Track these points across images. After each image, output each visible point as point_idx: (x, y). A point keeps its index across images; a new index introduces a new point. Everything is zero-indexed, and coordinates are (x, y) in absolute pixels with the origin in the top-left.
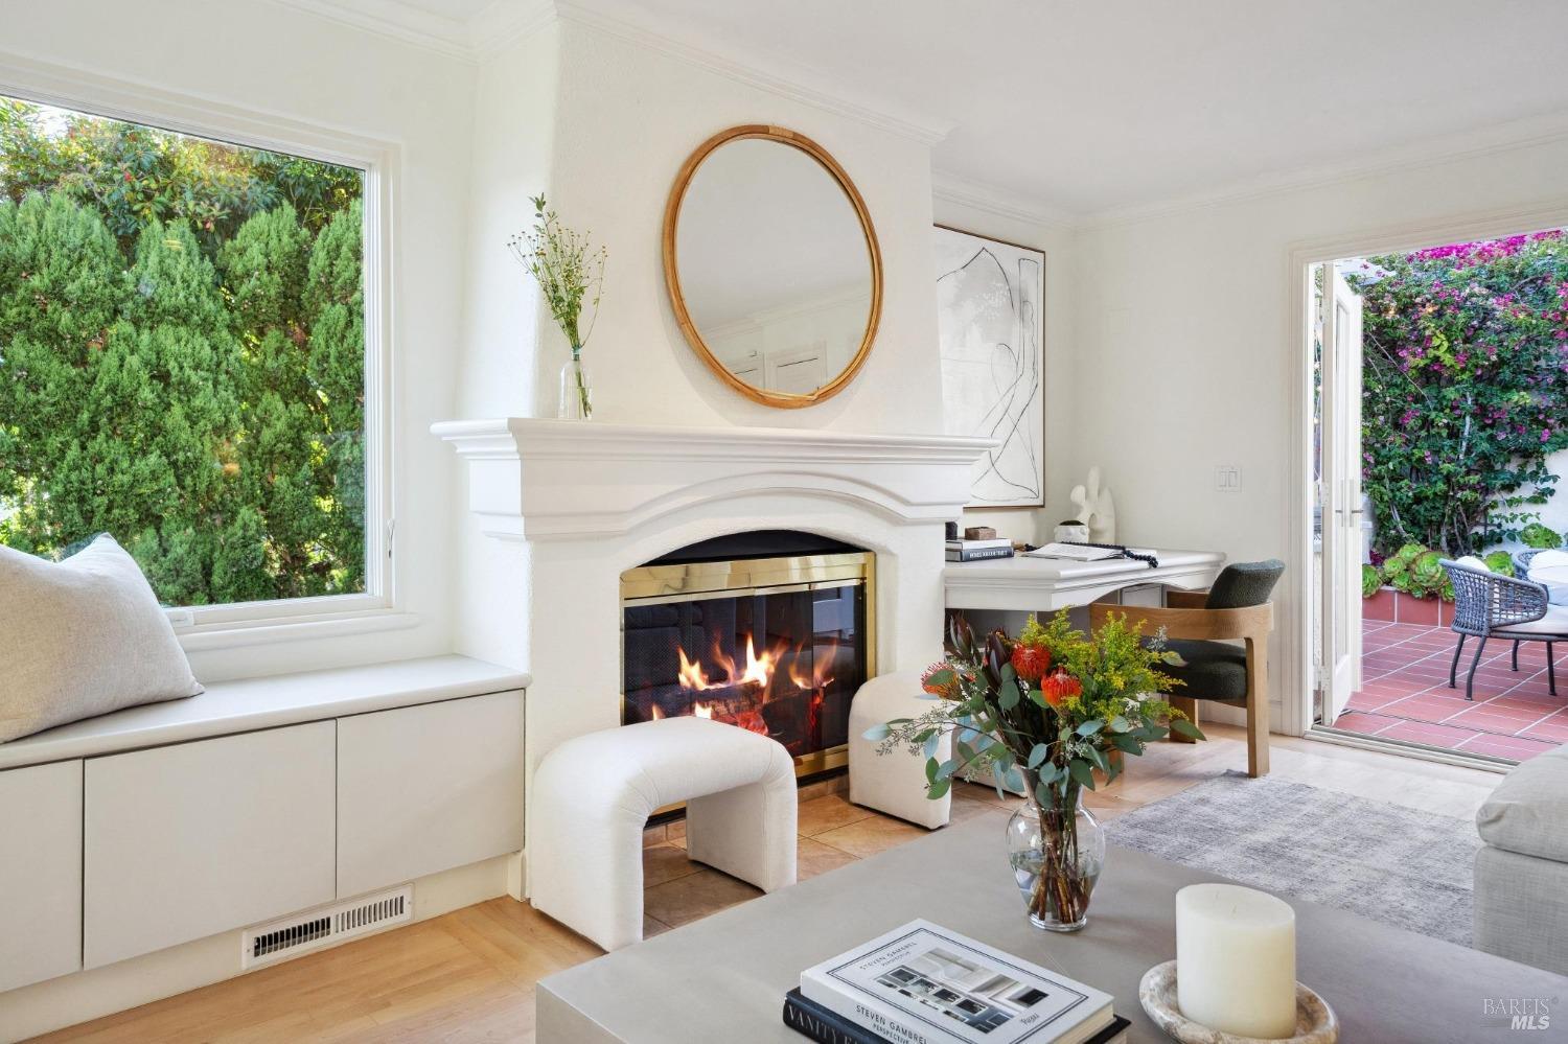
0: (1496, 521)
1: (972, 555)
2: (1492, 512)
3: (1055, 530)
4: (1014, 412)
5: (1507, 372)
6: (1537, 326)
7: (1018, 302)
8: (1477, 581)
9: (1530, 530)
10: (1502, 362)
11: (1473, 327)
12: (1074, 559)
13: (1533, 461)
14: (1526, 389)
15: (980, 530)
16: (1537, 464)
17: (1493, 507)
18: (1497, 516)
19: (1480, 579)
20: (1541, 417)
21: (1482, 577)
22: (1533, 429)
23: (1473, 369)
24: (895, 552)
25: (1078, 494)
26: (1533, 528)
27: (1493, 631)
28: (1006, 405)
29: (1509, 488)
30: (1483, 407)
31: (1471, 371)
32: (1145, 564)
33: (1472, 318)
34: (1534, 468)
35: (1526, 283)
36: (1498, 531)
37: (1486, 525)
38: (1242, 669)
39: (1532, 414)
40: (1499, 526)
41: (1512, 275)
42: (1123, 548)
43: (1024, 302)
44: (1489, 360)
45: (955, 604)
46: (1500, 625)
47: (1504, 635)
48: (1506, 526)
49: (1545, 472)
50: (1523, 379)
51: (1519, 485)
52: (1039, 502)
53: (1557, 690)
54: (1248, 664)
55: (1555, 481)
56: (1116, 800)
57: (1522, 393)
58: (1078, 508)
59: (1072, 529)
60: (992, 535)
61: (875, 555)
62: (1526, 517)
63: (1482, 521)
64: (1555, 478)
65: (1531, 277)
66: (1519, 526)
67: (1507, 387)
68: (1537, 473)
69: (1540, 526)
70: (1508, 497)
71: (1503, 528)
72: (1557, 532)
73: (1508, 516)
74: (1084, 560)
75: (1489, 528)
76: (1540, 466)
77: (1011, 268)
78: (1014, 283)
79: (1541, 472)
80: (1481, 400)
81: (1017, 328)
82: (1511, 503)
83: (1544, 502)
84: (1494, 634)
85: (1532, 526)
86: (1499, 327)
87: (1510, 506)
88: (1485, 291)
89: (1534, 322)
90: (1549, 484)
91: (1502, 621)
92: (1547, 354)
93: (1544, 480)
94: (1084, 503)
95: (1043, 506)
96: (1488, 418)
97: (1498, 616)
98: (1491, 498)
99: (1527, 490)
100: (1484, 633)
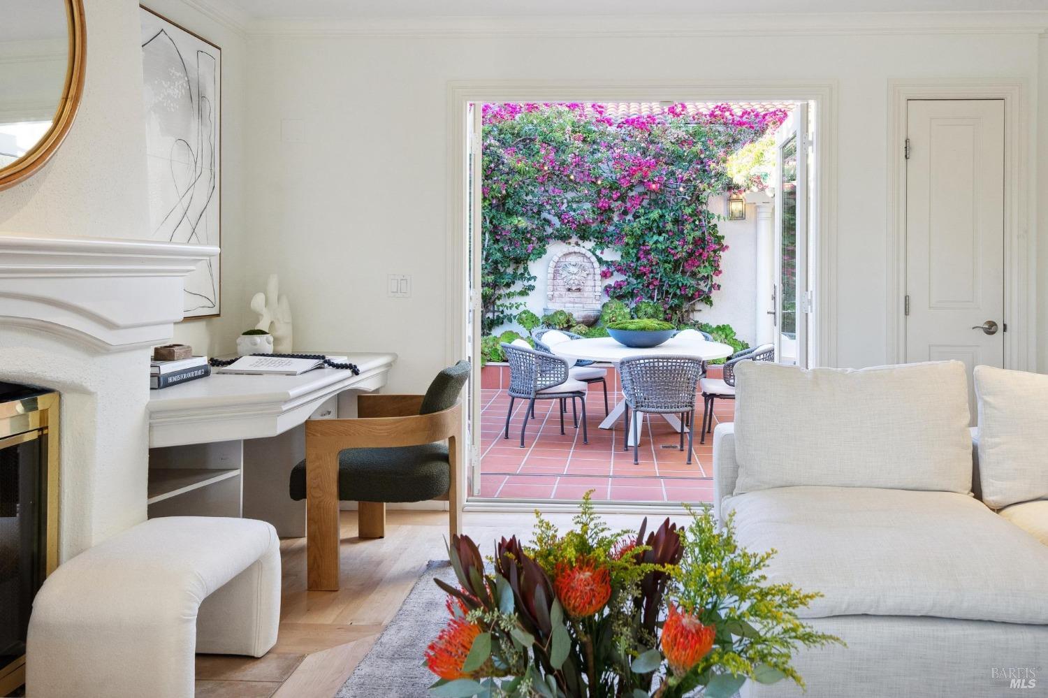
0: (501, 309)
1: (170, 380)
2: (498, 303)
3: (238, 341)
4: (193, 214)
5: (511, 202)
6: (529, 172)
7: (196, 97)
8: (528, 358)
9: (523, 315)
10: (508, 195)
11: (491, 168)
12: (281, 373)
13: (522, 266)
14: (522, 215)
15: (176, 349)
16: (524, 268)
17: (499, 299)
18: (502, 305)
19: (530, 356)
20: (529, 236)
21: (531, 355)
22: (523, 244)
23: (491, 199)
24: (92, 389)
25: (258, 302)
26: (525, 314)
27: (537, 394)
28: (185, 206)
29: (508, 285)
30: (495, 227)
31: (489, 200)
32: (348, 372)
33: (491, 162)
34: (522, 271)
35: (520, 141)
36: (501, 315)
37: (494, 312)
38: (447, 465)
39: (523, 233)
40: (502, 312)
41: (513, 134)
42: (323, 357)
43: (201, 97)
44: (501, 193)
45: (160, 443)
46: (542, 389)
47: (543, 396)
48: (507, 312)
49: (529, 274)
50: (520, 209)
51: (514, 283)
52: (215, 311)
53: (565, 432)
54: (450, 460)
55: (535, 280)
56: (351, 629)
57: (520, 218)
58: (257, 317)
59: (258, 338)
60: (188, 354)
61: (60, 396)
62: (519, 306)
63: (492, 309)
64: (535, 278)
65: (523, 137)
66: (514, 312)
67: (510, 213)
68: (524, 274)
69: (529, 312)
70: (508, 291)
71: (505, 314)
72: (537, 316)
73: (508, 305)
74: (293, 374)
75: (496, 314)
76: (526, 269)
77: (190, 58)
78: (193, 75)
79: (526, 274)
80: (495, 222)
81: (194, 124)
82: (509, 295)
83: (527, 294)
84: (538, 396)
85: (525, 312)
86: (507, 170)
87: (509, 298)
88: (497, 144)
89: (527, 169)
90: (532, 282)
91: (543, 387)
92: (533, 192)
93: (529, 279)
94: (264, 311)
95: (218, 315)
96: (498, 235)
97: (540, 382)
98: (497, 292)
99: (518, 286)
100: (532, 396)
